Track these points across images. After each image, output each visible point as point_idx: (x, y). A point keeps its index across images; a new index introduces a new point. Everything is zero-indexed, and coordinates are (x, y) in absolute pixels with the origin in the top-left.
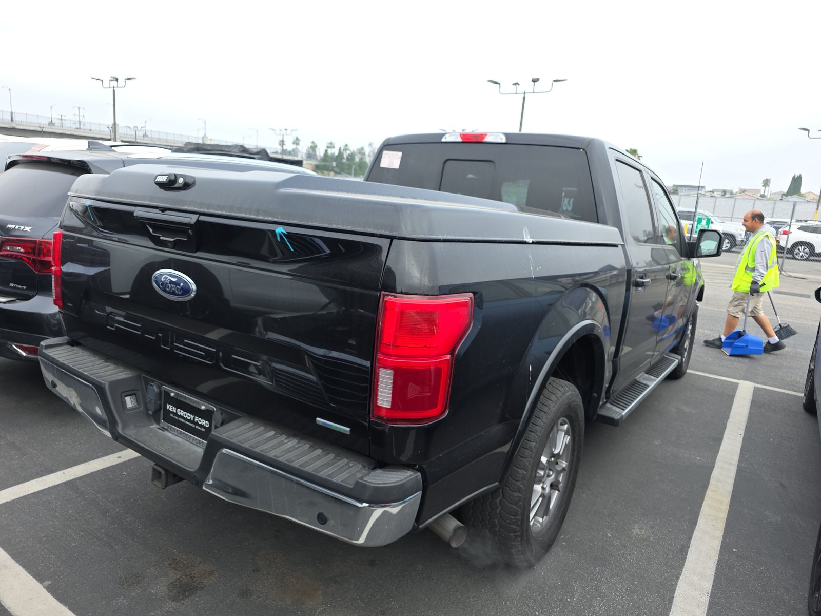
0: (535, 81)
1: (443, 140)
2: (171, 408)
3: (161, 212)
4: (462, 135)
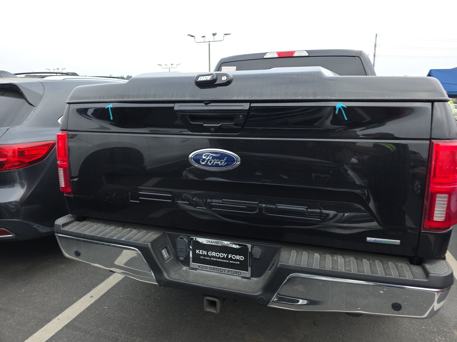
0: (214, 35)
1: (265, 57)
2: (200, 252)
3: (206, 104)
4: (278, 54)
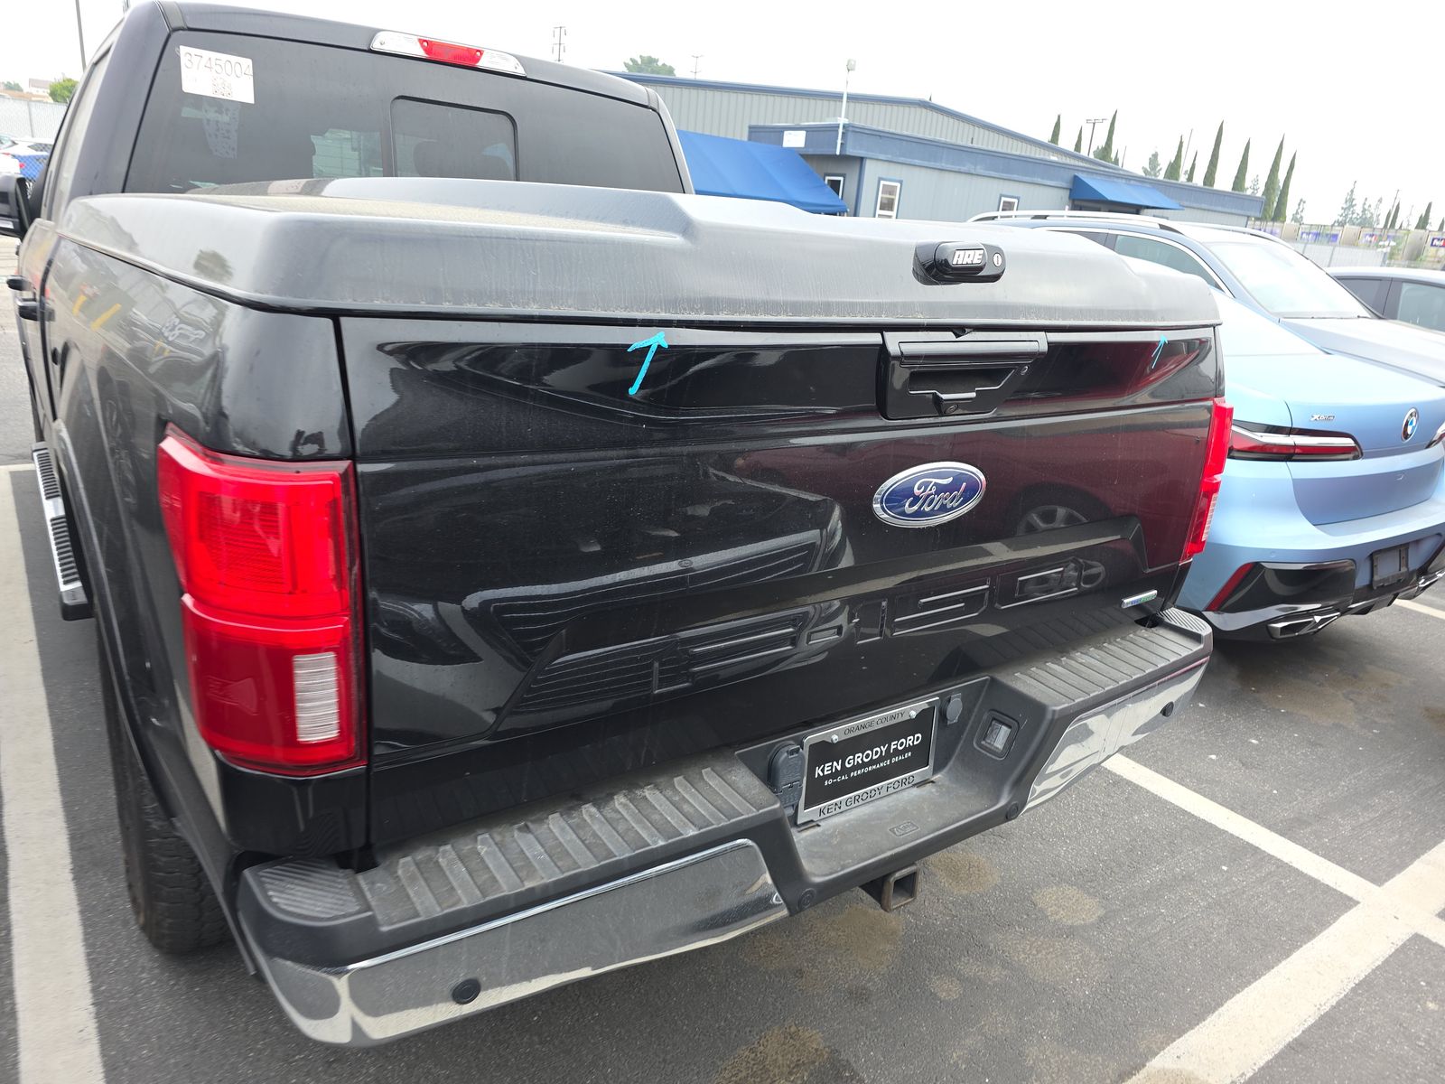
2: (826, 769)
3: (957, 336)
4: (425, 44)
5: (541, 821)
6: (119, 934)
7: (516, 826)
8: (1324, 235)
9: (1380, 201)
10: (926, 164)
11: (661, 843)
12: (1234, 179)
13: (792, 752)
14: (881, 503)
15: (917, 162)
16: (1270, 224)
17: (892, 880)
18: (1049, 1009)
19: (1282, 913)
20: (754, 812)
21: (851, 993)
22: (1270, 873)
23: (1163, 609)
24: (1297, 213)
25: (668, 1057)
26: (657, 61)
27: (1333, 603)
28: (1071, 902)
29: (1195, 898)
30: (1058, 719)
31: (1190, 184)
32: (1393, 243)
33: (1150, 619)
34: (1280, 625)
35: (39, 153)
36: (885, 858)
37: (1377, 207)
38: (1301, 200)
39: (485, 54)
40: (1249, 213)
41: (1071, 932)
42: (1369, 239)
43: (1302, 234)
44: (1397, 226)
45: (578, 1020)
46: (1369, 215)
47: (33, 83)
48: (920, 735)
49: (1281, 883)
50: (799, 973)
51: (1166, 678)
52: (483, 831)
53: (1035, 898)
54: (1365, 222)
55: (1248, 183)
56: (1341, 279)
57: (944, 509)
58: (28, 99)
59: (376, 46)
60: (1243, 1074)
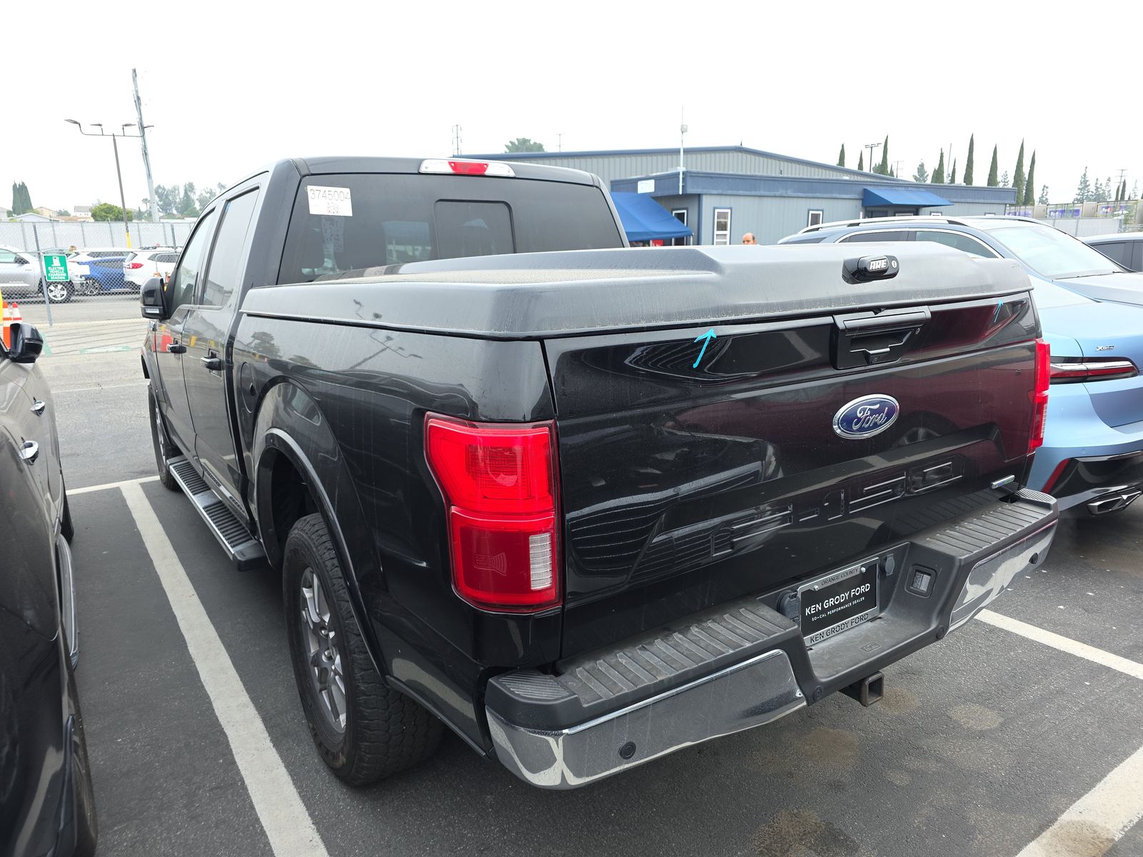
2: (812, 609)
3: (876, 313)
4: (453, 165)
5: (651, 644)
6: (316, 779)
7: (637, 648)
8: (1067, 212)
9: (1109, 180)
10: (748, 193)
11: (731, 652)
12: (988, 176)
13: (792, 597)
14: (838, 425)
15: (741, 192)
16: (1023, 207)
17: (867, 683)
18: (978, 787)
19: (1138, 711)
20: (782, 632)
21: (831, 785)
22: (1123, 684)
23: (1019, 489)
24: (1043, 197)
25: (712, 834)
26: (530, 140)
27: (1135, 484)
28: (977, 715)
29: (1070, 705)
30: (963, 566)
31: (952, 185)
32: (1125, 212)
33: (1010, 497)
34: (1097, 503)
35: (96, 259)
36: (863, 666)
37: (1107, 185)
38: (1044, 186)
39: (489, 166)
40: (1006, 202)
41: (982, 734)
42: (1106, 210)
43: (1050, 212)
44: (1126, 198)
45: (642, 814)
46: (1101, 192)
47: (77, 209)
48: (869, 585)
49: (1132, 691)
50: (791, 775)
51: (1031, 535)
52: (619, 651)
53: (950, 713)
54: (1099, 198)
55: (999, 178)
56: (1094, 245)
57: (876, 426)
58: (74, 220)
59: (423, 170)
60: (1131, 821)
